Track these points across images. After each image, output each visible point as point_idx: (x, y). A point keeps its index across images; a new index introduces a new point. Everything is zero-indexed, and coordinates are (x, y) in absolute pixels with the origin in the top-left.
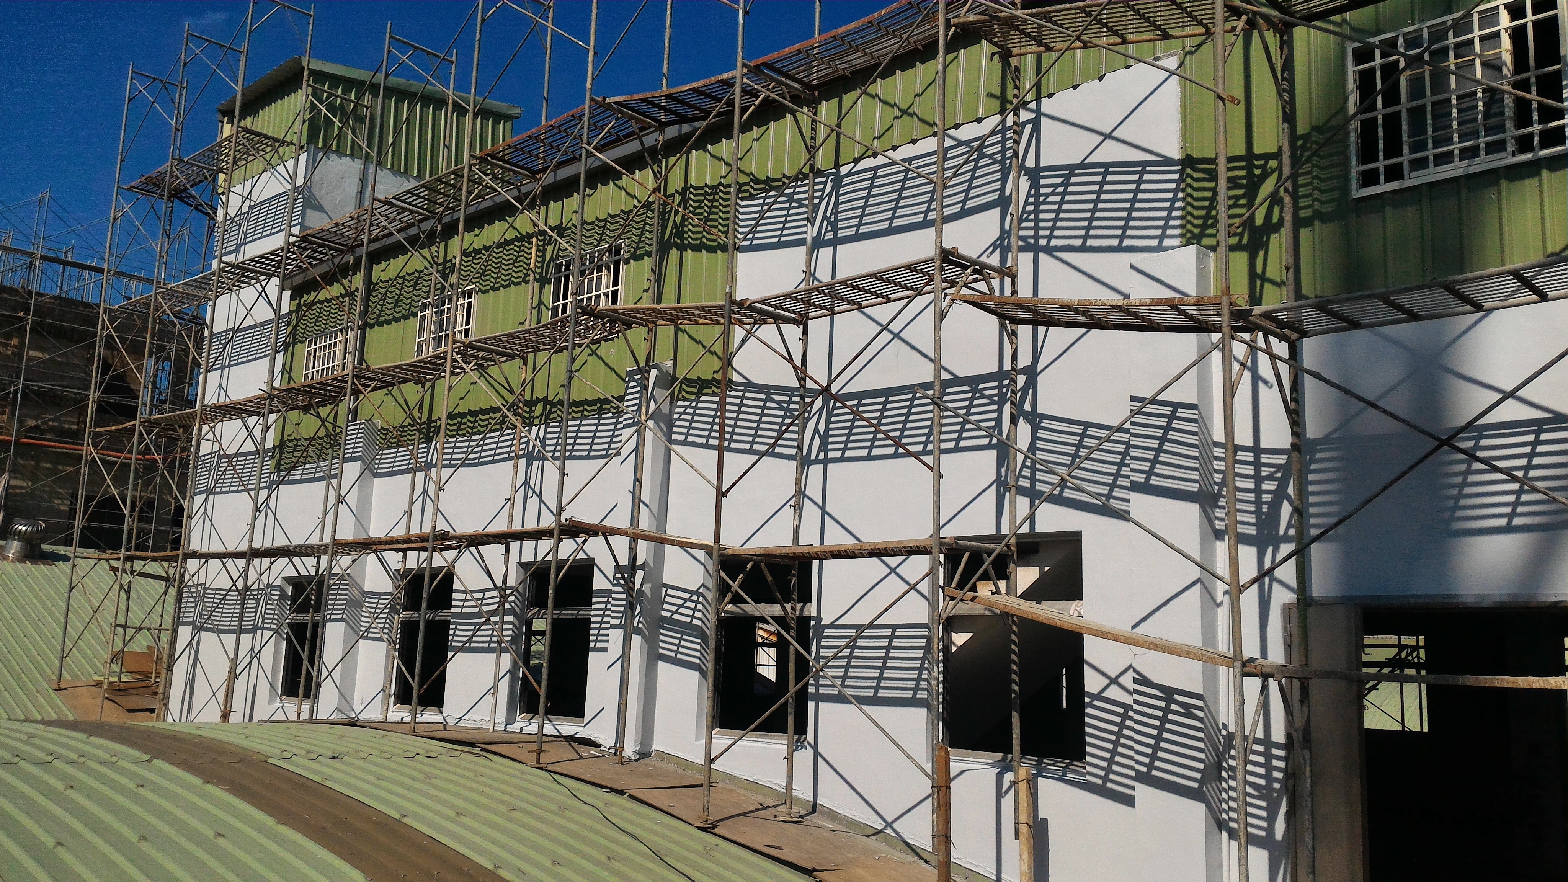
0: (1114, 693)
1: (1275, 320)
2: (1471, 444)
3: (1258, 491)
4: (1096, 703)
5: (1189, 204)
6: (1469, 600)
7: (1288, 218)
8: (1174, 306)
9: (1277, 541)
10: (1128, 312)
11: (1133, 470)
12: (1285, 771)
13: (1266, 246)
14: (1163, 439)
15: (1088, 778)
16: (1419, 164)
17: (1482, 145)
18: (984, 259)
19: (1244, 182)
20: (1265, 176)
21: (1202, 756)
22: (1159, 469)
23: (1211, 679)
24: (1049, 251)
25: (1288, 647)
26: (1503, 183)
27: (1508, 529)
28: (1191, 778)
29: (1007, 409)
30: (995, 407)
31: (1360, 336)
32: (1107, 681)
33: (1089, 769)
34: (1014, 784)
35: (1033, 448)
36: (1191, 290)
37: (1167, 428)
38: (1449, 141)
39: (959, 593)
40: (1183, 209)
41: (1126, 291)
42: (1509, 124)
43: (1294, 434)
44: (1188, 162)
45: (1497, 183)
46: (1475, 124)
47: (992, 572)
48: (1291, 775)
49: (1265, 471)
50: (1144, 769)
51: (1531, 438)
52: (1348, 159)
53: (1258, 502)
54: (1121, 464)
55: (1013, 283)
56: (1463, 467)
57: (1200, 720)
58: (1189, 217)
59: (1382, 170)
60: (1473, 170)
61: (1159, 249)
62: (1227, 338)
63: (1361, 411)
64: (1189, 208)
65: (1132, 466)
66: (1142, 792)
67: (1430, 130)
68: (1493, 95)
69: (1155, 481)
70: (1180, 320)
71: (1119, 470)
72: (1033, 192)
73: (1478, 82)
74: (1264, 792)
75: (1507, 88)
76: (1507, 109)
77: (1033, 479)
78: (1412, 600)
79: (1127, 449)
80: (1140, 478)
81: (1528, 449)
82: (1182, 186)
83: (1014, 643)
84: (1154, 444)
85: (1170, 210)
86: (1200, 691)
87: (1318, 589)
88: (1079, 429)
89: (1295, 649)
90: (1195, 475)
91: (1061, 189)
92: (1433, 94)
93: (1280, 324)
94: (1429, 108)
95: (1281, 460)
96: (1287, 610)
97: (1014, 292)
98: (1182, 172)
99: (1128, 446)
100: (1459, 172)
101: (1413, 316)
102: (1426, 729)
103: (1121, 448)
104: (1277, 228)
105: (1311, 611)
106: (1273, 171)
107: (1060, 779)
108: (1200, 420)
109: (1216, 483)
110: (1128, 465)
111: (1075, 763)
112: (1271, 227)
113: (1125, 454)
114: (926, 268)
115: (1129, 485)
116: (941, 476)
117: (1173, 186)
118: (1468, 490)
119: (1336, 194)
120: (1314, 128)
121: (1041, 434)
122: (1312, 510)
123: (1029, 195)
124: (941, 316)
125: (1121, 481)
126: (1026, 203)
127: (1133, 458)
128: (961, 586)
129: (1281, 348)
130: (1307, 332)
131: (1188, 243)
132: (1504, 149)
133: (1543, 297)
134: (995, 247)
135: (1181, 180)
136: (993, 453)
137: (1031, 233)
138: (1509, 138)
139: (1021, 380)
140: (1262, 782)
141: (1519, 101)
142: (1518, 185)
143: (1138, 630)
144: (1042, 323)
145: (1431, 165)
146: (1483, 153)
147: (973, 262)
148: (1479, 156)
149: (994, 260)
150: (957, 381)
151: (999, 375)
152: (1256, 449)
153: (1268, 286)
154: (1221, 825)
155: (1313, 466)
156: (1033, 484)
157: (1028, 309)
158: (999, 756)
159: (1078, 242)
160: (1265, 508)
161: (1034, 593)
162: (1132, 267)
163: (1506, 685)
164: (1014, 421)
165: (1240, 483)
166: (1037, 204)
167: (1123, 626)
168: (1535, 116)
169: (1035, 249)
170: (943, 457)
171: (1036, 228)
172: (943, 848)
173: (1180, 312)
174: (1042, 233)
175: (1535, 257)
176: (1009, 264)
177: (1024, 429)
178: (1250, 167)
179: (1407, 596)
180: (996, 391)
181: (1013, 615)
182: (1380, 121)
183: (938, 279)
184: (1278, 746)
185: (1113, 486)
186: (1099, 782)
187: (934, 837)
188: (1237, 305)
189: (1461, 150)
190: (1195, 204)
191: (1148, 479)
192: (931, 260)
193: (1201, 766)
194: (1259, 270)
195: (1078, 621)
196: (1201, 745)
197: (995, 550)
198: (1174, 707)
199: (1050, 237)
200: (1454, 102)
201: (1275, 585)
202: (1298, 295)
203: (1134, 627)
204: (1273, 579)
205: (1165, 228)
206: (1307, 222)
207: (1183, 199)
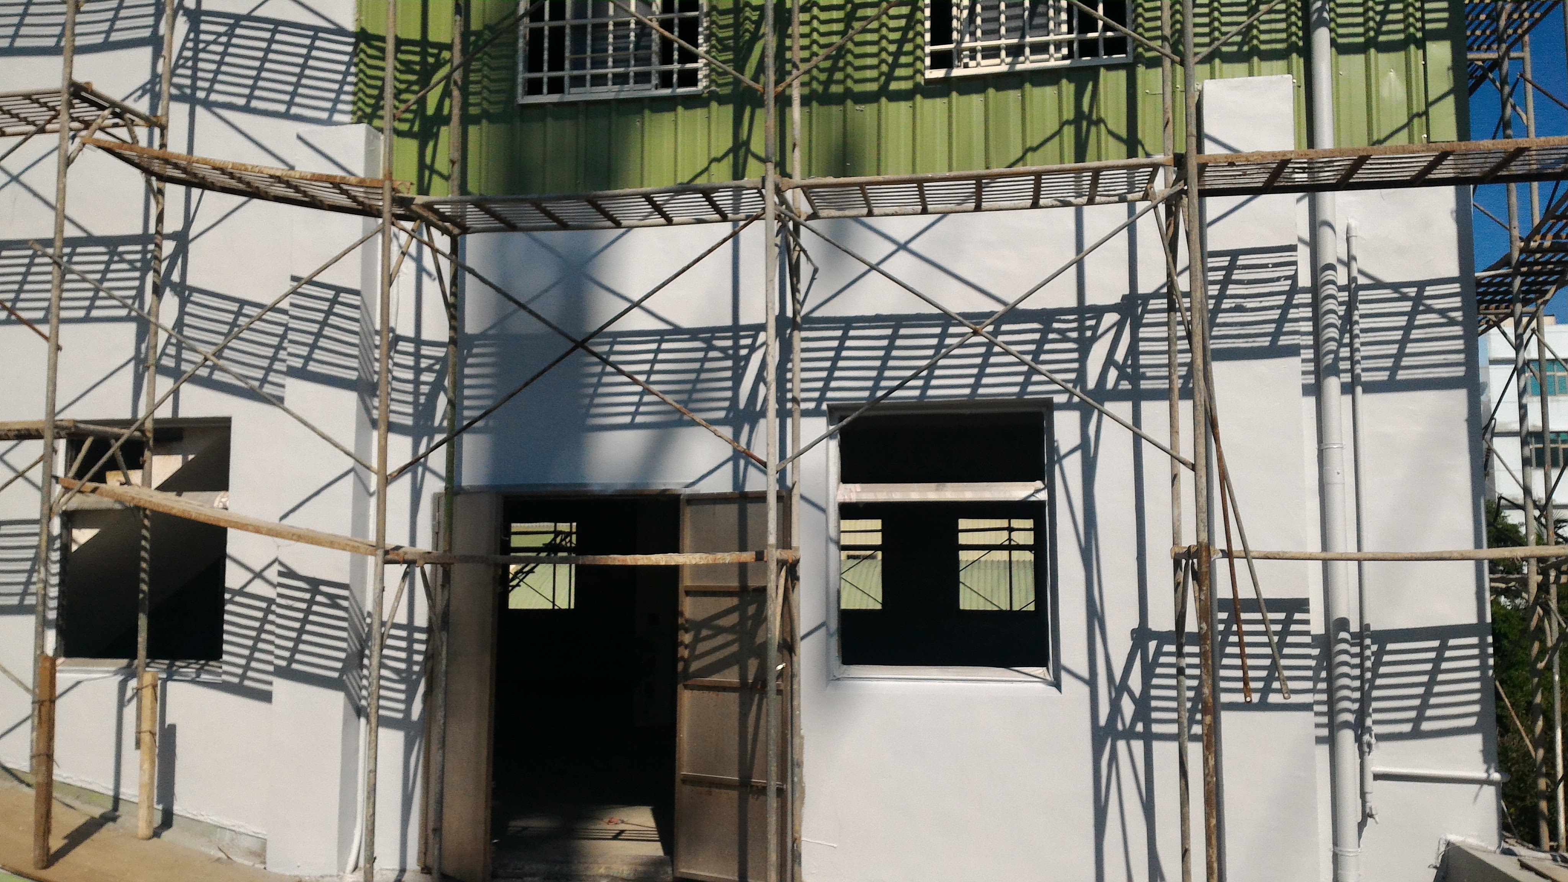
0: (258, 587)
1: (436, 212)
2: (606, 348)
3: (417, 382)
4: (238, 599)
5: (361, 80)
6: (596, 488)
7: (456, 112)
8: (337, 185)
9: (431, 432)
10: (288, 185)
11: (290, 354)
12: (425, 653)
13: (436, 136)
14: (324, 324)
15: (225, 677)
16: (578, 82)
17: (632, 74)
18: (129, 103)
19: (418, 68)
20: (439, 65)
21: (344, 645)
22: (318, 354)
23: (358, 569)
24: (208, 105)
25: (436, 534)
26: (647, 112)
27: (631, 426)
28: (331, 668)
29: (150, 278)
30: (137, 274)
31: (518, 238)
32: (250, 576)
33: (226, 668)
34: (138, 691)
35: (179, 324)
36: (359, 170)
37: (329, 313)
38: (604, 64)
39: (78, 484)
40: (356, 84)
41: (291, 162)
42: (655, 59)
43: (452, 328)
44: (362, 36)
45: (641, 112)
46: (626, 53)
47: (120, 459)
48: (430, 656)
49: (424, 363)
50: (284, 663)
51: (654, 346)
52: (516, 64)
53: (416, 393)
54: (279, 348)
55: (162, 135)
56: (598, 369)
57: (345, 609)
58: (361, 95)
59: (545, 80)
60: (623, 96)
61: (329, 122)
62: (387, 224)
63: (515, 311)
64: (361, 85)
65: (289, 350)
66: (281, 687)
67: (589, 50)
68: (643, 30)
69: (313, 367)
70: (343, 201)
71: (276, 353)
72: (192, 36)
73: (633, 15)
74: (405, 676)
75: (655, 24)
76: (653, 44)
77: (178, 358)
78: (549, 489)
79: (285, 332)
80: (298, 363)
81: (650, 356)
82: (356, 60)
83: (145, 538)
84: (314, 328)
85: (343, 83)
86: (345, 580)
87: (468, 478)
88: (234, 307)
89: (441, 535)
90: (354, 363)
91: (224, 39)
92: (593, 16)
93: (443, 217)
94: (589, 29)
95: (440, 352)
96: (437, 498)
97: (163, 146)
98: (356, 45)
99: (287, 328)
100: (611, 96)
101: (563, 226)
102: (572, 607)
103: (280, 330)
104: (447, 120)
105: (459, 499)
106: (446, 62)
107: (193, 681)
108: (362, 307)
109: (376, 372)
110: (285, 349)
111: (211, 663)
112: (441, 119)
113: (283, 337)
114: (53, 101)
115: (285, 369)
116: (59, 348)
117: (346, 58)
118: (602, 390)
119: (502, 97)
120: (487, 27)
121: (190, 308)
122: (466, 403)
123: (187, 39)
124: (68, 161)
125: (277, 366)
126: (183, 48)
127: (291, 341)
128: (79, 475)
129: (443, 242)
130: (469, 228)
131: (359, 121)
132: (649, 81)
133: (669, 222)
134: (144, 90)
135: (354, 54)
136: (132, 327)
137: (188, 82)
138: (653, 72)
139: (168, 247)
140: (403, 666)
141: (663, 38)
142: (658, 116)
143: (287, 522)
144: (197, 186)
145: (588, 84)
146: (632, 81)
147: (113, 104)
148: (628, 83)
149: (143, 106)
150: (91, 240)
151: (143, 239)
152: (418, 341)
153: (436, 179)
154: (360, 712)
155: (470, 361)
156: (178, 364)
157: (176, 166)
158: (124, 662)
159: (242, 102)
160: (422, 400)
161: (174, 484)
162: (299, 138)
163: (617, 563)
164: (158, 291)
165: (399, 373)
166: (196, 50)
167: (271, 517)
168: (676, 56)
169: (192, 101)
170: (63, 328)
171: (194, 78)
172: (44, 768)
173: (344, 192)
174: (200, 84)
175: (668, 183)
176: (159, 113)
177: (170, 304)
178: (424, 54)
179: (544, 485)
180: (138, 256)
181: (145, 509)
182: (546, 32)
183: (64, 117)
184: (420, 630)
185: (269, 370)
186: (236, 680)
187: (32, 757)
188: (399, 192)
189: (615, 75)
190: (368, 81)
191: (305, 364)
192: (57, 92)
193: (343, 655)
194: (428, 160)
195: (224, 515)
196: (344, 634)
197: (123, 435)
198: (319, 598)
199: (210, 90)
200: (611, 27)
201: (428, 475)
202: (463, 188)
203: (283, 518)
204: (426, 468)
205: (336, 101)
206: (476, 120)
207: (356, 75)
